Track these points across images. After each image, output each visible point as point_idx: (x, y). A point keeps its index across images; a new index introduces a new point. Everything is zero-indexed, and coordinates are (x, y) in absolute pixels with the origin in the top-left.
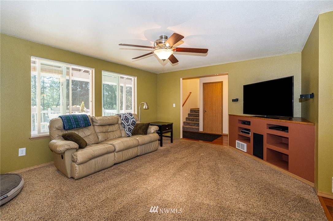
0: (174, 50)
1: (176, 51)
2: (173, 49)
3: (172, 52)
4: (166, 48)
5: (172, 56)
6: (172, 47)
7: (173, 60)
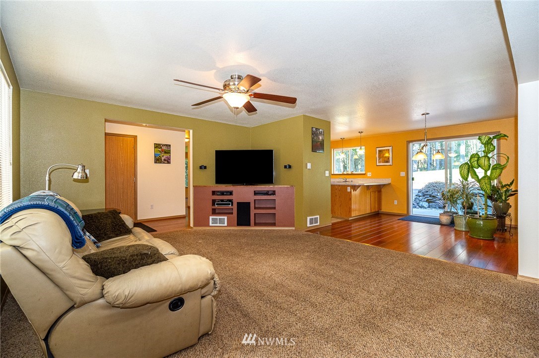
0: (250, 95)
1: (255, 97)
2: (250, 93)
3: (249, 98)
4: (240, 92)
5: (249, 102)
6: (248, 91)
7: (250, 108)
